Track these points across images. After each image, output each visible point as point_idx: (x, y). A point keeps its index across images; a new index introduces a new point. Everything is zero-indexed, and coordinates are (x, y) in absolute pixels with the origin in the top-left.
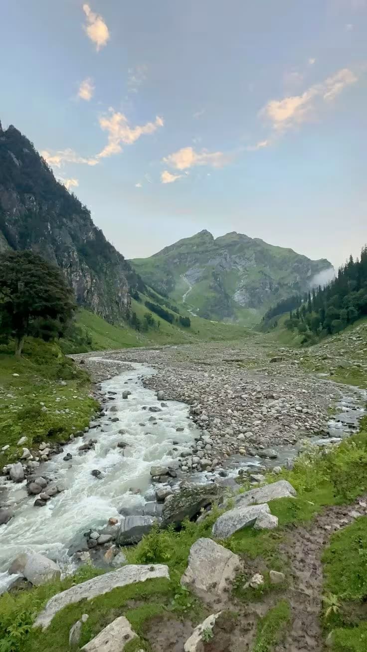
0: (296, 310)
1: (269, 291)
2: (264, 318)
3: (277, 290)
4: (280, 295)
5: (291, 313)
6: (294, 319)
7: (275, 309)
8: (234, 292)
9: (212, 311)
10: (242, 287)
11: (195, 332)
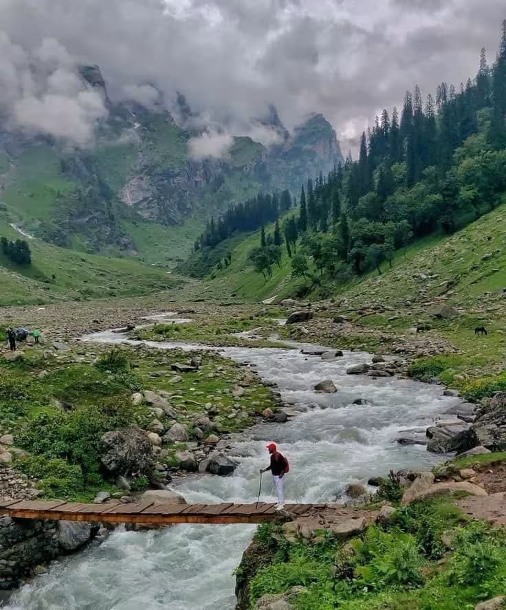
0: (274, 224)
1: (204, 183)
2: (196, 244)
3: (220, 181)
4: (228, 195)
5: (263, 234)
6: (273, 247)
7: (221, 225)
8: (123, 183)
9: (73, 229)
10: (142, 170)
11: (44, 277)
